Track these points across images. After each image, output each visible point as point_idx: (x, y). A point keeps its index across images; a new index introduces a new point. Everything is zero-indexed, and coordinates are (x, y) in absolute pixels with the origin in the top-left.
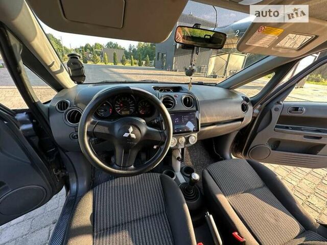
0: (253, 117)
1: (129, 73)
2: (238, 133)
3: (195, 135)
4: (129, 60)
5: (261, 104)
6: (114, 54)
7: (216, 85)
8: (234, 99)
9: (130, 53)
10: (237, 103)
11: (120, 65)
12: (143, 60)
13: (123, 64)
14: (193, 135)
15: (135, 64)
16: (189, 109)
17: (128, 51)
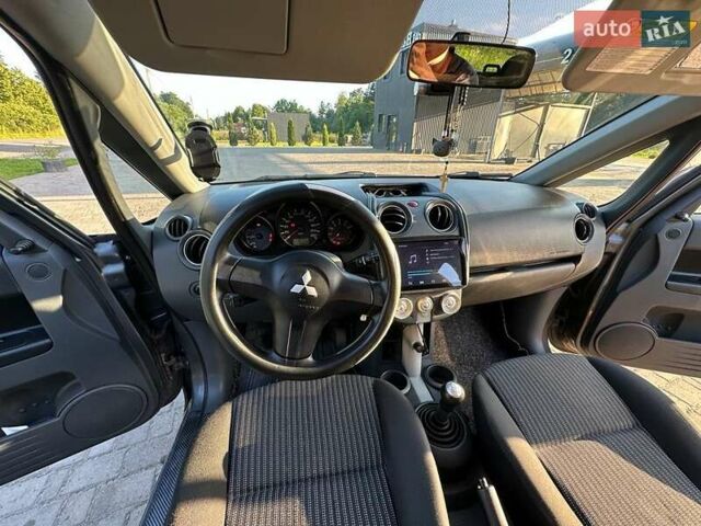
0: (605, 253)
1: (320, 160)
2: (566, 291)
3: (458, 293)
4: (318, 135)
5: (629, 221)
6: (290, 123)
7: (510, 178)
8: (557, 210)
9: (320, 119)
10: (564, 218)
11: (301, 145)
12: (347, 132)
13: (306, 143)
14: (452, 292)
15: (332, 141)
16: (442, 232)
17: (317, 115)
